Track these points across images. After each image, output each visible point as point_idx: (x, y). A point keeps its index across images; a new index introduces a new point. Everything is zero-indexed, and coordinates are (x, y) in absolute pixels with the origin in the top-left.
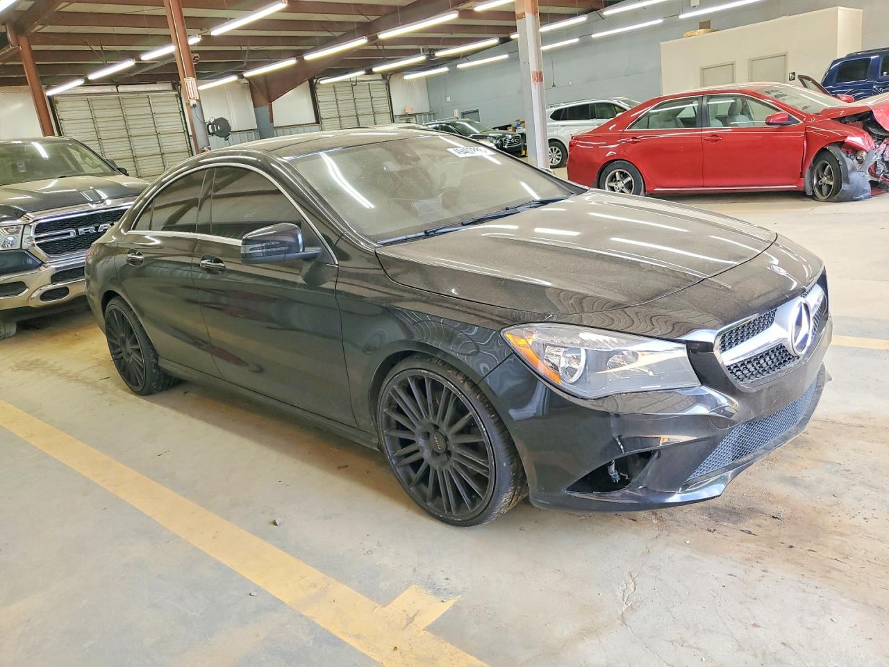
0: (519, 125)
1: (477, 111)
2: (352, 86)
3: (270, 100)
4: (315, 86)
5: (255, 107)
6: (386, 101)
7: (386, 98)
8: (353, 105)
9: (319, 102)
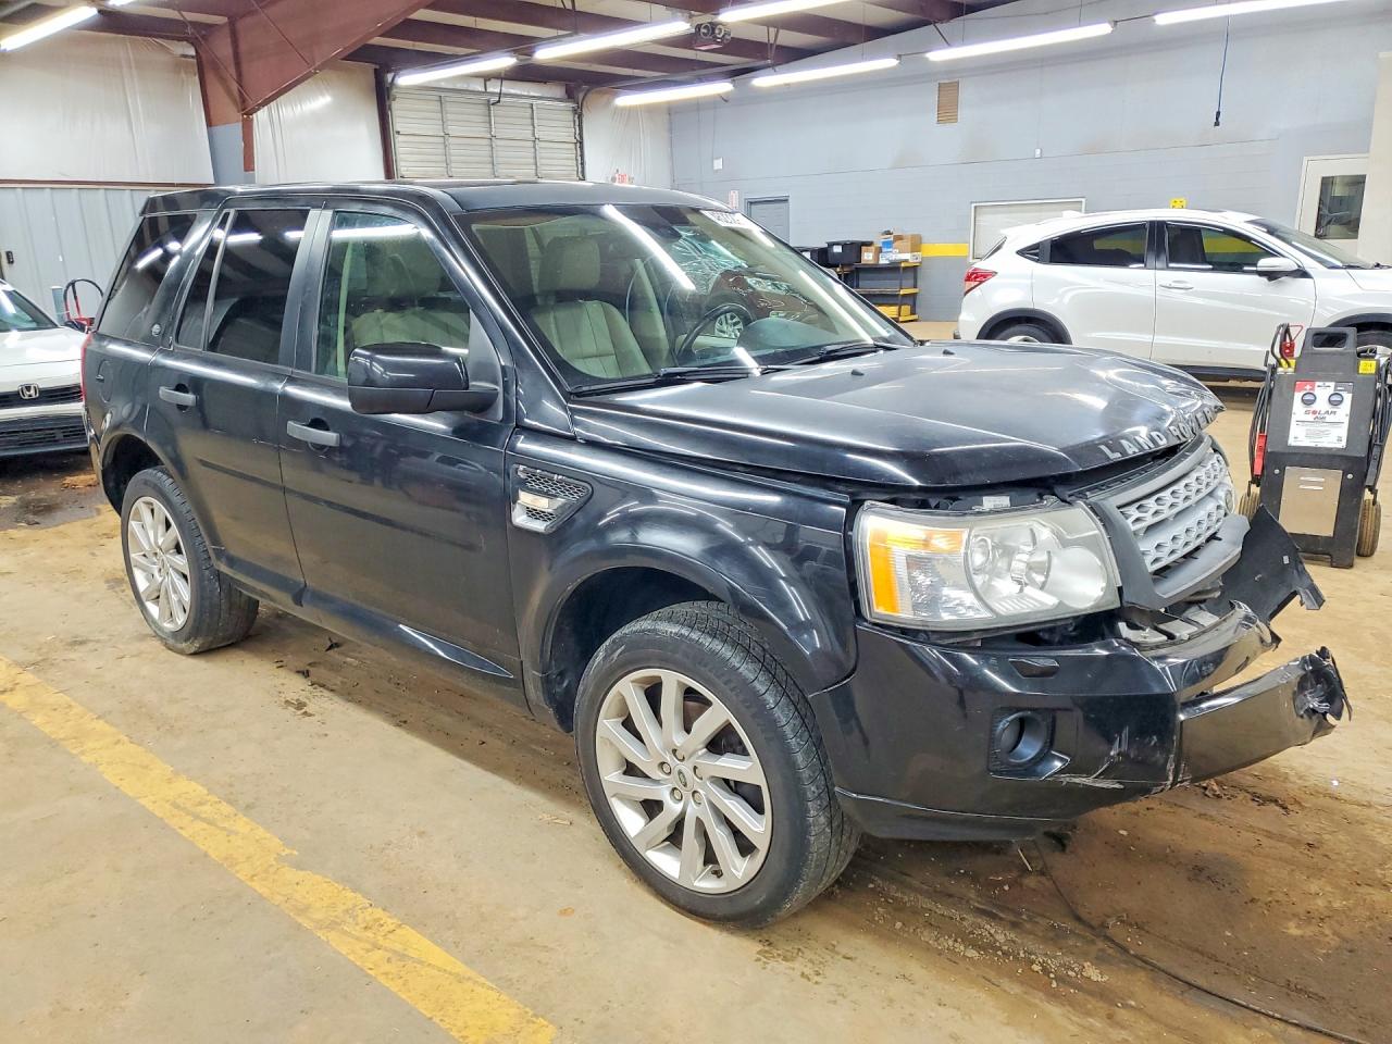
0: (888, 244)
1: (785, 200)
2: (489, 104)
3: (247, 110)
4: (389, 90)
5: (209, 124)
6: (570, 152)
7: (573, 146)
8: (488, 153)
9: (398, 133)
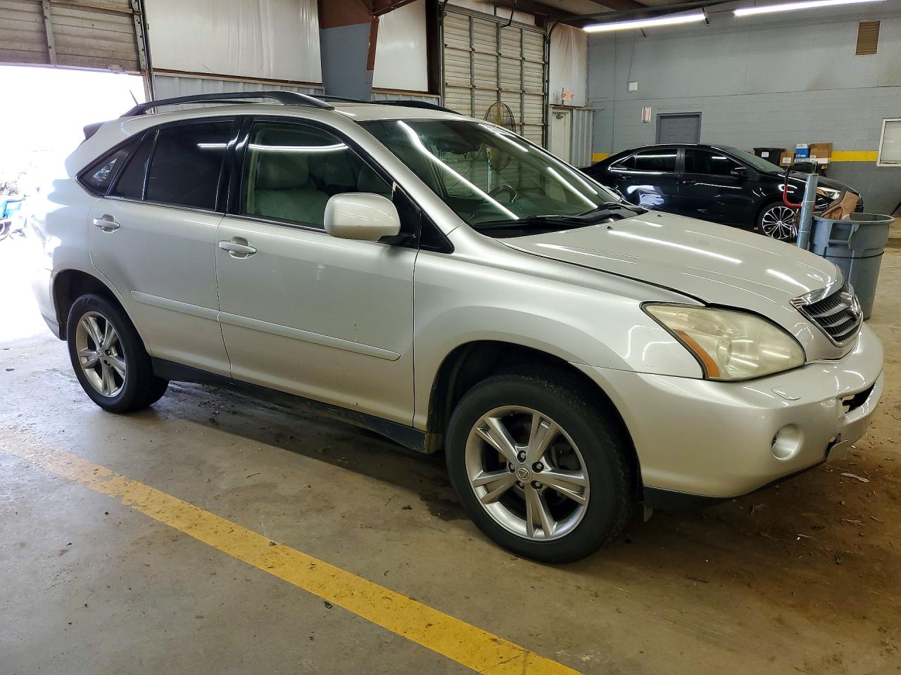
1: (697, 116)
2: (497, 27)
3: (376, 10)
4: (440, 7)
5: (323, 25)
6: (540, 72)
7: (541, 67)
8: (495, 68)
9: (446, 45)
